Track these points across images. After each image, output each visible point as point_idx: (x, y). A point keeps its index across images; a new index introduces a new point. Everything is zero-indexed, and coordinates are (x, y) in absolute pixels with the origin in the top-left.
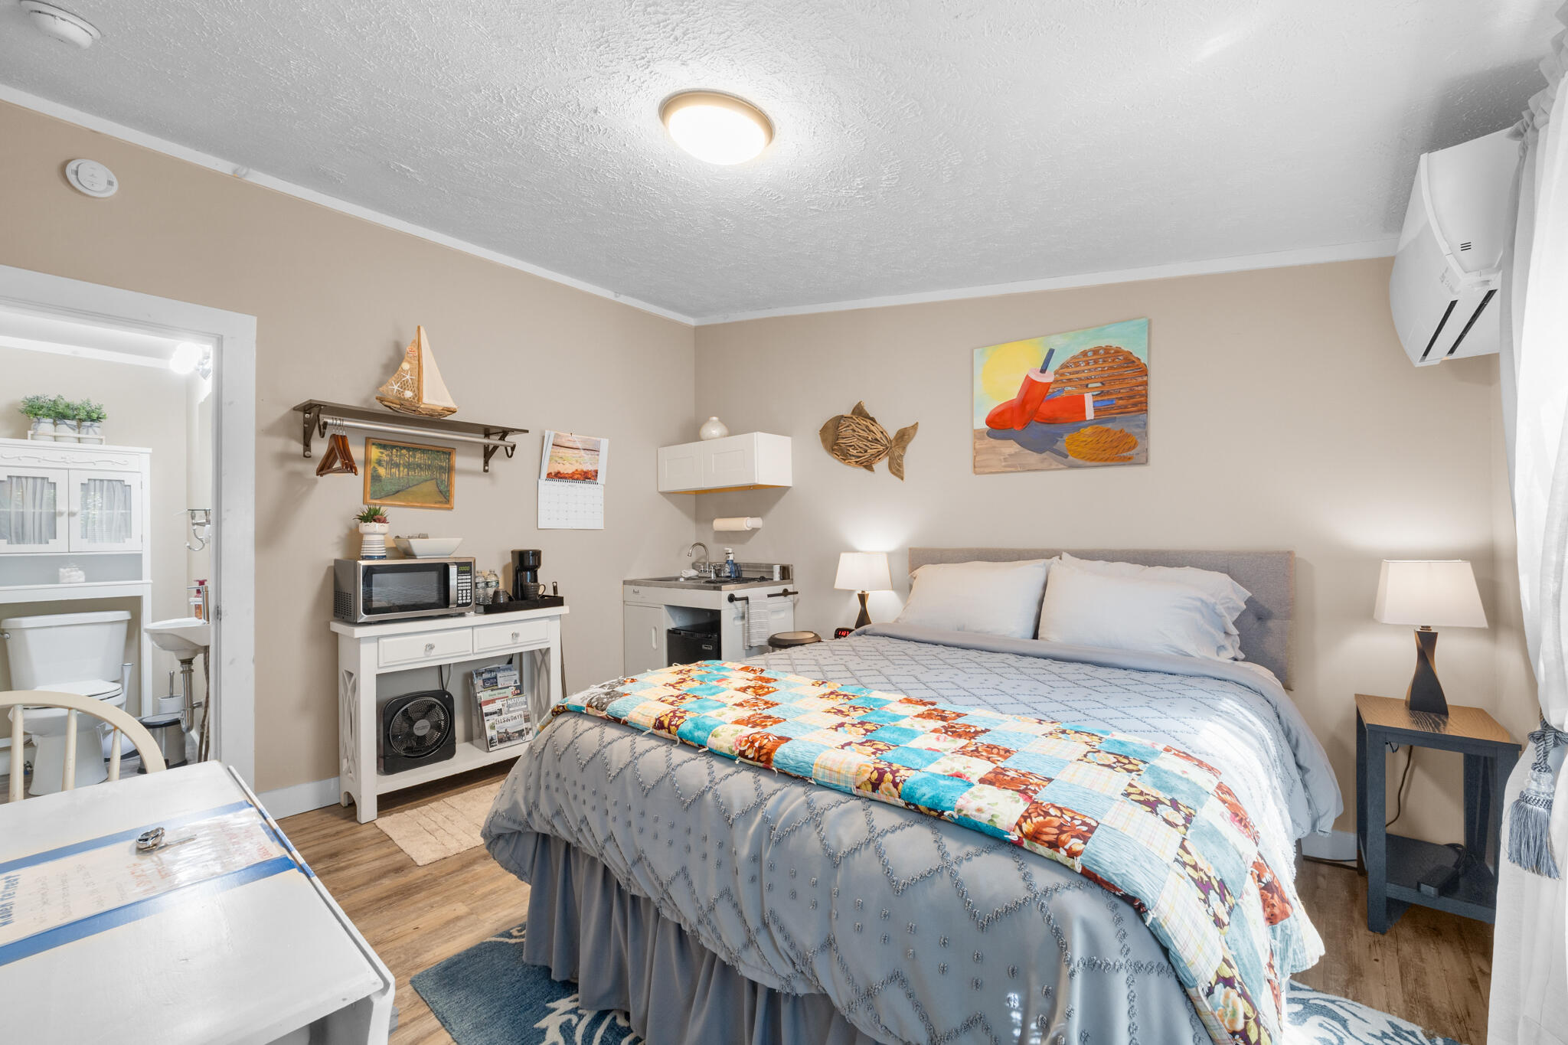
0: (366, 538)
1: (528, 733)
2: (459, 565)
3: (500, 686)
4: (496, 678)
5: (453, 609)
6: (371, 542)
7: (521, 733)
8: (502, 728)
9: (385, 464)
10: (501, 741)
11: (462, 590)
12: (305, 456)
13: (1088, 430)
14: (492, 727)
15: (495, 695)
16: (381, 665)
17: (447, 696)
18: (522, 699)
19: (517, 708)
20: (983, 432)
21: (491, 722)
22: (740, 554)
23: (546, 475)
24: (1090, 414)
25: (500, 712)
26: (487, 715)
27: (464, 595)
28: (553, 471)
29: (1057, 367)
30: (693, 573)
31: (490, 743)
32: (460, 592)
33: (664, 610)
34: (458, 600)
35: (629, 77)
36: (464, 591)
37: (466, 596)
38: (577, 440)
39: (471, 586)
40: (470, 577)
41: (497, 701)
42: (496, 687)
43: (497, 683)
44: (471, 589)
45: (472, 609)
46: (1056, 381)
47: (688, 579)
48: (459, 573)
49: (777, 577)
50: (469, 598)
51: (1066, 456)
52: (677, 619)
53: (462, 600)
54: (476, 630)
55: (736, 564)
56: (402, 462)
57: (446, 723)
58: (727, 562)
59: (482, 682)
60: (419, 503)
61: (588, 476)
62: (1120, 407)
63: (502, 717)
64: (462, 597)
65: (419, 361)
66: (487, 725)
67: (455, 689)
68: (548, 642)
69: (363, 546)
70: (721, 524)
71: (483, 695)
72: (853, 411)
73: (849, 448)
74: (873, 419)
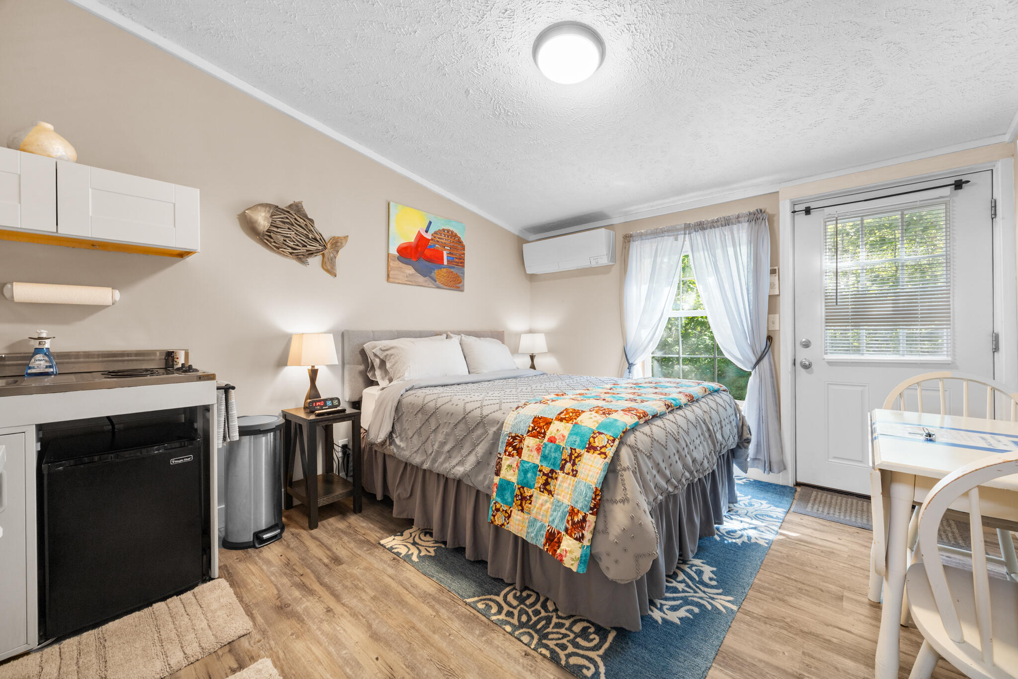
13: (444, 270)
20: (395, 257)
24: (445, 263)
29: (433, 232)
35: (619, 16)
46: (432, 239)
51: (435, 281)
62: (456, 262)
72: (290, 206)
73: (285, 239)
74: (311, 221)
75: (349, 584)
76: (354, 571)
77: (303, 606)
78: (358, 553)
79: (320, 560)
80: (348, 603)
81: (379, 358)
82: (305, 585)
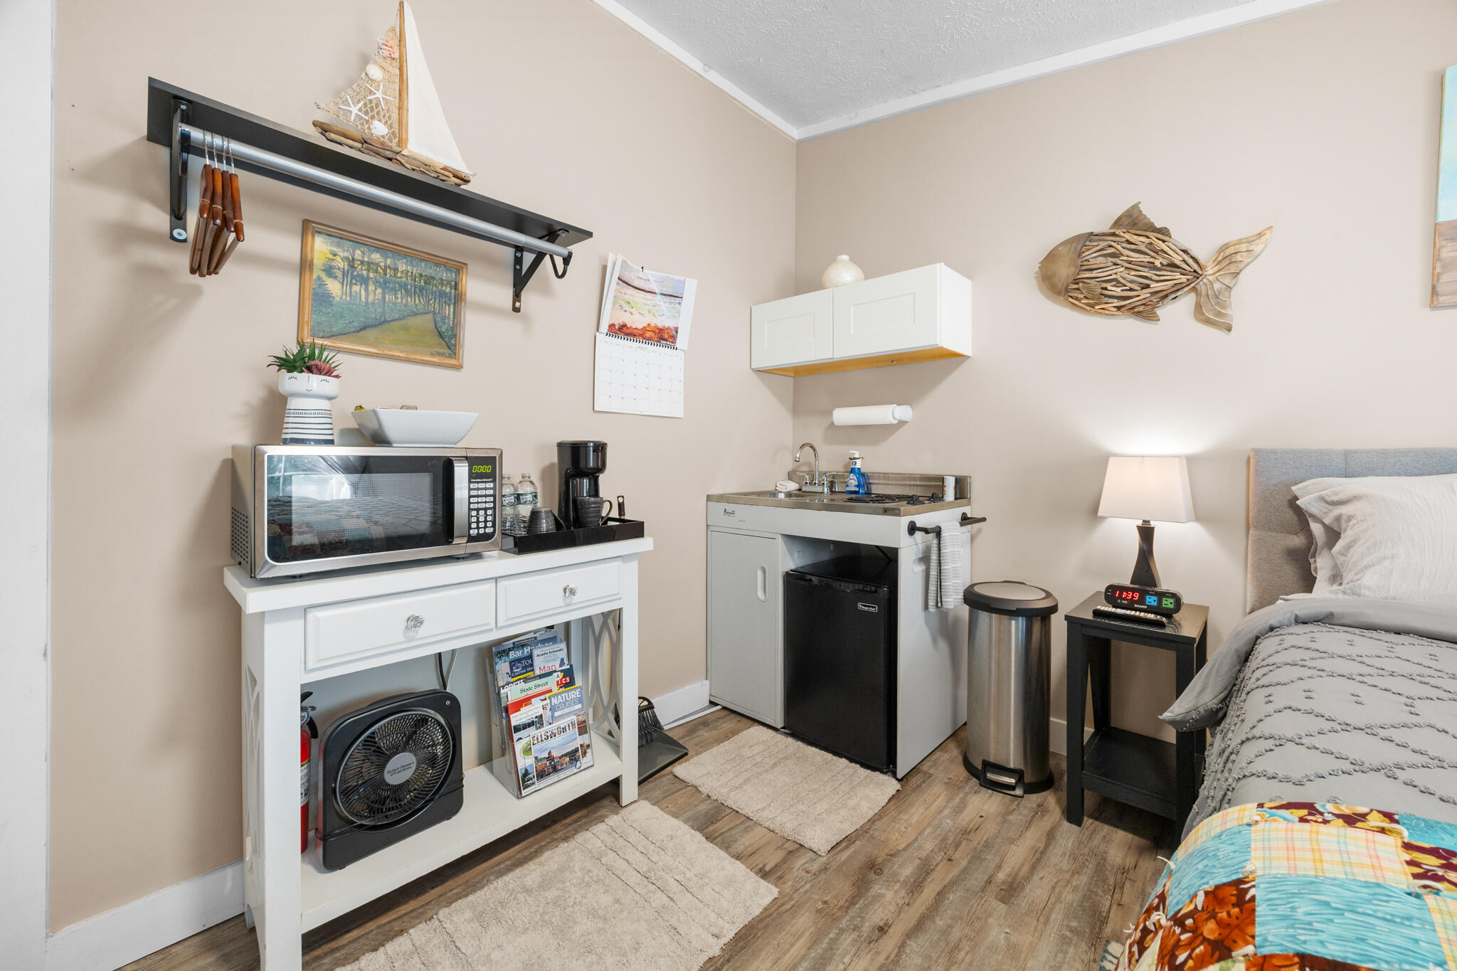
0: (293, 404)
1: (584, 754)
2: (472, 461)
3: (538, 672)
4: (530, 657)
5: (460, 545)
6: (301, 412)
7: (573, 756)
8: (542, 751)
9: (339, 274)
10: (542, 775)
11: (478, 510)
12: (172, 238)
14: (527, 751)
15: (530, 689)
16: (311, 665)
17: (448, 703)
18: (574, 694)
19: (566, 711)
21: (524, 742)
22: (872, 460)
23: (607, 328)
25: (538, 722)
26: (517, 729)
27: (482, 519)
28: (618, 322)
30: (793, 486)
31: (524, 781)
32: (474, 513)
33: (780, 539)
34: (470, 528)
36: (482, 513)
37: (486, 521)
38: (651, 278)
39: (494, 502)
40: (491, 485)
41: (533, 700)
42: (531, 674)
43: (532, 665)
44: (494, 508)
45: (494, 544)
47: (789, 495)
48: (473, 476)
49: (950, 494)
50: (489, 524)
52: (796, 555)
53: (478, 528)
54: (502, 584)
55: (863, 475)
56: (371, 275)
57: (446, 749)
58: (852, 471)
59: (508, 664)
60: (402, 352)
61: (664, 337)
63: (542, 731)
64: (478, 522)
65: (401, 69)
66: (519, 747)
67: (462, 686)
68: (620, 598)
69: (286, 420)
70: (844, 416)
71: (512, 692)
72: (1117, 223)
73: (1104, 285)
74: (1164, 232)
75: (956, 934)
76: (994, 932)
77: (883, 891)
78: (1053, 916)
79: (999, 867)
80: (908, 951)
81: (1323, 524)
82: (928, 874)
